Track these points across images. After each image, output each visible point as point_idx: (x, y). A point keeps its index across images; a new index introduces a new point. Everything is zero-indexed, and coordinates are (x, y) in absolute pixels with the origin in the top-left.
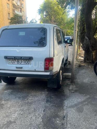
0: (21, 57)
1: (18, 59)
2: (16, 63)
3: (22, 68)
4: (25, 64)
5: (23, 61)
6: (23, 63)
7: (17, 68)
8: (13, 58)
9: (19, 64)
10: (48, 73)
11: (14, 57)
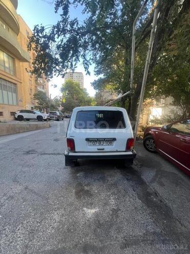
0: (105, 139)
1: (102, 141)
2: (97, 144)
3: (104, 149)
4: (107, 145)
5: (105, 142)
6: (105, 144)
7: (98, 149)
10: (130, 153)
11: (97, 139)
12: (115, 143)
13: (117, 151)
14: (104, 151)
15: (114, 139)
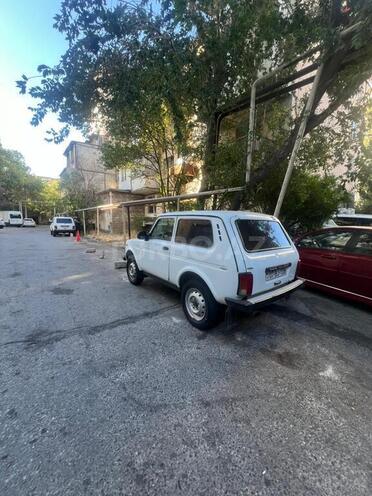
3: (280, 282)
4: (282, 275)
7: (275, 284)
9: (277, 276)
12: (288, 270)
13: (289, 283)
14: (280, 284)
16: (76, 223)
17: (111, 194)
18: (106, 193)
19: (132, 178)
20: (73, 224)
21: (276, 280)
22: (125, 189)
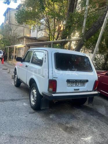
0: (81, 80)
1: (78, 82)
3: (79, 90)
4: (81, 86)
5: (80, 83)
6: (79, 85)
7: (75, 90)
8: (75, 81)
9: (77, 86)
12: (86, 84)
13: (87, 91)
14: (79, 91)
15: (87, 81)
16: (4, 54)
17: (25, 39)
18: (22, 38)
19: (38, 31)
20: (2, 54)
21: (77, 88)
22: (34, 36)
